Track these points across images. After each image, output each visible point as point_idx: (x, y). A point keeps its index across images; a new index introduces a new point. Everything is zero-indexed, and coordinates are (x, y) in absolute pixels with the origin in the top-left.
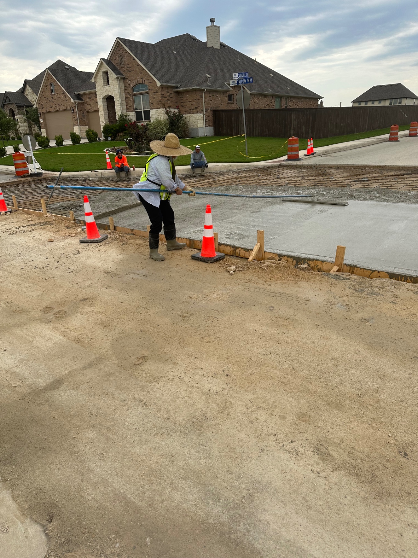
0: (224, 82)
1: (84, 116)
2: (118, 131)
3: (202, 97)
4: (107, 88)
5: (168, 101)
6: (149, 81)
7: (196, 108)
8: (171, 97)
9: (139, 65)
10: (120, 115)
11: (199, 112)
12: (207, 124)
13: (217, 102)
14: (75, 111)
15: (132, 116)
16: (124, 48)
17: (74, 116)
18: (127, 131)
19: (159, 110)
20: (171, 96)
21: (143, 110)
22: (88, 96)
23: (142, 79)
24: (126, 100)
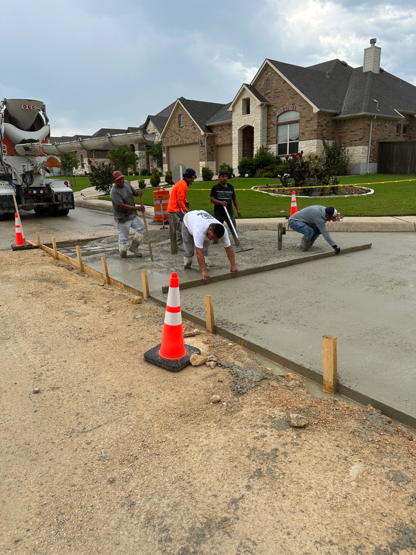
0: (393, 109)
1: (212, 150)
2: (258, 167)
3: (370, 126)
4: (246, 117)
5: (324, 131)
6: (302, 107)
7: (360, 139)
8: (328, 127)
9: (290, 88)
10: (260, 148)
11: (363, 144)
12: (372, 159)
13: (385, 132)
14: (204, 144)
15: (273, 149)
16: (273, 70)
17: (201, 150)
18: (269, 167)
19: (311, 141)
20: (327, 125)
21: (288, 142)
22: (220, 128)
23: (293, 106)
24: (267, 130)
